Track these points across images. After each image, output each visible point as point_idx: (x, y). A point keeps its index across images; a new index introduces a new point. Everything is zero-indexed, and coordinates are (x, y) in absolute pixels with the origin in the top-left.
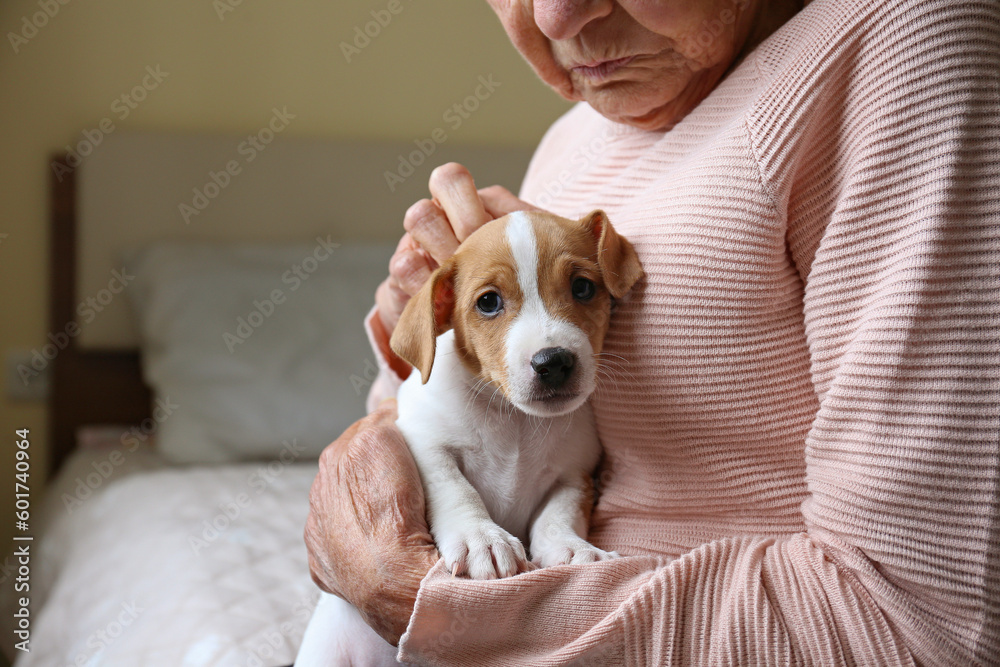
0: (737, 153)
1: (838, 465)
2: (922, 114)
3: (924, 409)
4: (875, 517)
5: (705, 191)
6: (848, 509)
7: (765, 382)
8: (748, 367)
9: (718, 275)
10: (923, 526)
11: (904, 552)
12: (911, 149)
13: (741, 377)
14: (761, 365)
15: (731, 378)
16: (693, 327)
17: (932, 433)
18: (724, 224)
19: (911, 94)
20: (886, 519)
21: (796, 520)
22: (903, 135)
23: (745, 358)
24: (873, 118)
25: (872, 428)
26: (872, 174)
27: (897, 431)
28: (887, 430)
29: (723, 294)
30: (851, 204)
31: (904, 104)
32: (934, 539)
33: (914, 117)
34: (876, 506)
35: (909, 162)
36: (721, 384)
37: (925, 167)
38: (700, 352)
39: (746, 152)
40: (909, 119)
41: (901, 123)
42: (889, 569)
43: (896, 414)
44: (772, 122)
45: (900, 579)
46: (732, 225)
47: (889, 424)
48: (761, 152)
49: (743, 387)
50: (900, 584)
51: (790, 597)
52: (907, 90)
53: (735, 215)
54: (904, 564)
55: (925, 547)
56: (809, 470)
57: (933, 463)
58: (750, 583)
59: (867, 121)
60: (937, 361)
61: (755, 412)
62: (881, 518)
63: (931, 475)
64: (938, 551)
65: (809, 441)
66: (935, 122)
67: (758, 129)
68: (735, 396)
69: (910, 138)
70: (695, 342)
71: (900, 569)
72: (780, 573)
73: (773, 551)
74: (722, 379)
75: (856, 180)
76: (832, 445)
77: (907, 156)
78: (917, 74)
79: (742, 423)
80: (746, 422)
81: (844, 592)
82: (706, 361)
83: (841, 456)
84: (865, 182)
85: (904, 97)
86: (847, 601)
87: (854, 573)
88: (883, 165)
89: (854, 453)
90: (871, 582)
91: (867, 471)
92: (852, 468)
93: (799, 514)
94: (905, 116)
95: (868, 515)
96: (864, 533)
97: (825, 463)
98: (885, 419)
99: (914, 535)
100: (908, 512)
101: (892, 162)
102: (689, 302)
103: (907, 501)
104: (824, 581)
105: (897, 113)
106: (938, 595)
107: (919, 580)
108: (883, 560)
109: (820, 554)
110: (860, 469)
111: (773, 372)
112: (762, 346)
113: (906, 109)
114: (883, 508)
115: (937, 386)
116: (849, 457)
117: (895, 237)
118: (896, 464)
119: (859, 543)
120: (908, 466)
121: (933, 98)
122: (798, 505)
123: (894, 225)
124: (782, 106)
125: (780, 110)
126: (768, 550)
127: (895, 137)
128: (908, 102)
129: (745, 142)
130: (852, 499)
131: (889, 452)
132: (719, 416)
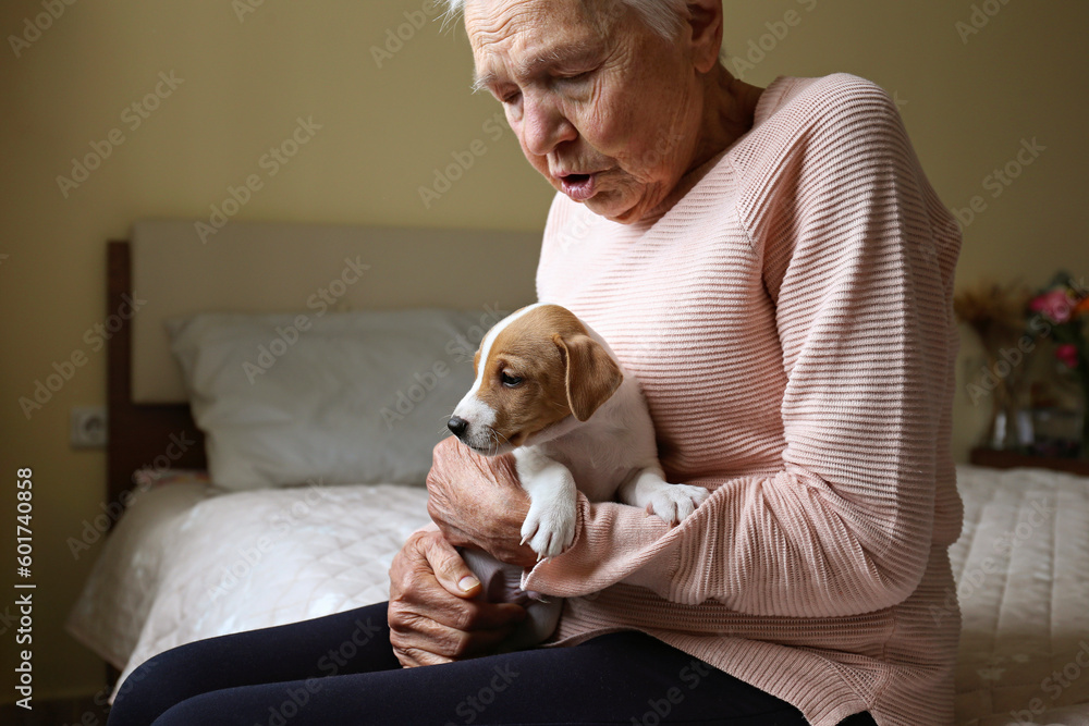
0: (732, 226)
1: (802, 422)
2: (846, 192)
3: (853, 382)
4: (826, 453)
5: (711, 254)
6: (808, 449)
7: (763, 378)
8: (752, 369)
9: (726, 309)
10: (857, 456)
11: (845, 474)
12: (840, 215)
13: (748, 377)
14: (759, 367)
15: (742, 378)
16: (714, 347)
17: (859, 396)
18: (727, 275)
19: (838, 179)
20: (833, 453)
21: (780, 463)
22: (834, 206)
23: (749, 363)
24: (814, 196)
25: (821, 396)
26: (816, 233)
27: (837, 397)
28: (831, 396)
29: (731, 322)
30: (803, 254)
31: (834, 186)
32: (864, 465)
33: (841, 194)
34: (826, 446)
35: (839, 223)
36: (735, 382)
37: (850, 226)
38: (720, 363)
39: (737, 225)
40: (838, 195)
41: (832, 198)
42: (835, 486)
43: (836, 386)
44: (753, 203)
45: (843, 492)
46: (733, 275)
47: (832, 393)
48: (748, 224)
49: (749, 383)
50: (844, 495)
51: (780, 507)
52: (835, 177)
53: (734, 268)
54: (845, 482)
55: (859, 470)
56: (785, 429)
57: (861, 416)
58: (757, 500)
59: (811, 198)
60: (859, 350)
61: (758, 399)
62: (830, 453)
63: (860, 423)
64: (867, 472)
65: (783, 410)
66: (854, 196)
67: (743, 209)
68: (744, 389)
69: (839, 207)
70: (716, 357)
71: (843, 485)
72: (772, 494)
73: (766, 484)
74: (735, 379)
75: (805, 237)
76: (797, 411)
77: (838, 219)
78: (841, 166)
79: (750, 407)
80: (753, 406)
81: (812, 501)
82: (725, 368)
83: (803, 417)
84: (812, 239)
85: (834, 181)
86: (814, 506)
87: (816, 490)
88: (823, 226)
89: (811, 413)
90: (826, 495)
91: (820, 424)
92: (810, 423)
93: (781, 459)
94: (835, 193)
95: (821, 452)
96: (819, 464)
97: (795, 422)
98: (829, 390)
99: (851, 462)
100: (847, 448)
101: (829, 224)
102: (709, 330)
103: (846, 441)
104: (799, 496)
105: (830, 192)
106: (868, 500)
107: (855, 491)
108: (832, 480)
109: (794, 479)
110: (815, 423)
111: (767, 370)
112: (759, 354)
113: (835, 189)
114: (831, 446)
115: (860, 366)
116: (808, 417)
117: (832, 272)
118: (838, 417)
119: (816, 470)
120: (845, 418)
121: (852, 181)
122: (780, 452)
123: (832, 265)
124: (759, 192)
125: (757, 195)
126: (763, 484)
127: (829, 208)
128: (836, 184)
129: (736, 218)
130: (811, 442)
131: (832, 410)
132: (735, 404)
